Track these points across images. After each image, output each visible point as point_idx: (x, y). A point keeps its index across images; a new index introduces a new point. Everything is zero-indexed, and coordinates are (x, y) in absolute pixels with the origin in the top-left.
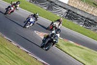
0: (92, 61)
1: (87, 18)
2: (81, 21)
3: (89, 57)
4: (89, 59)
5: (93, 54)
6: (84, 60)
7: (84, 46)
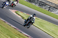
0: (44, 26)
1: (40, 2)
2: (37, 3)
3: (42, 24)
4: (42, 25)
5: (44, 22)
6: (39, 26)
7: (39, 18)
